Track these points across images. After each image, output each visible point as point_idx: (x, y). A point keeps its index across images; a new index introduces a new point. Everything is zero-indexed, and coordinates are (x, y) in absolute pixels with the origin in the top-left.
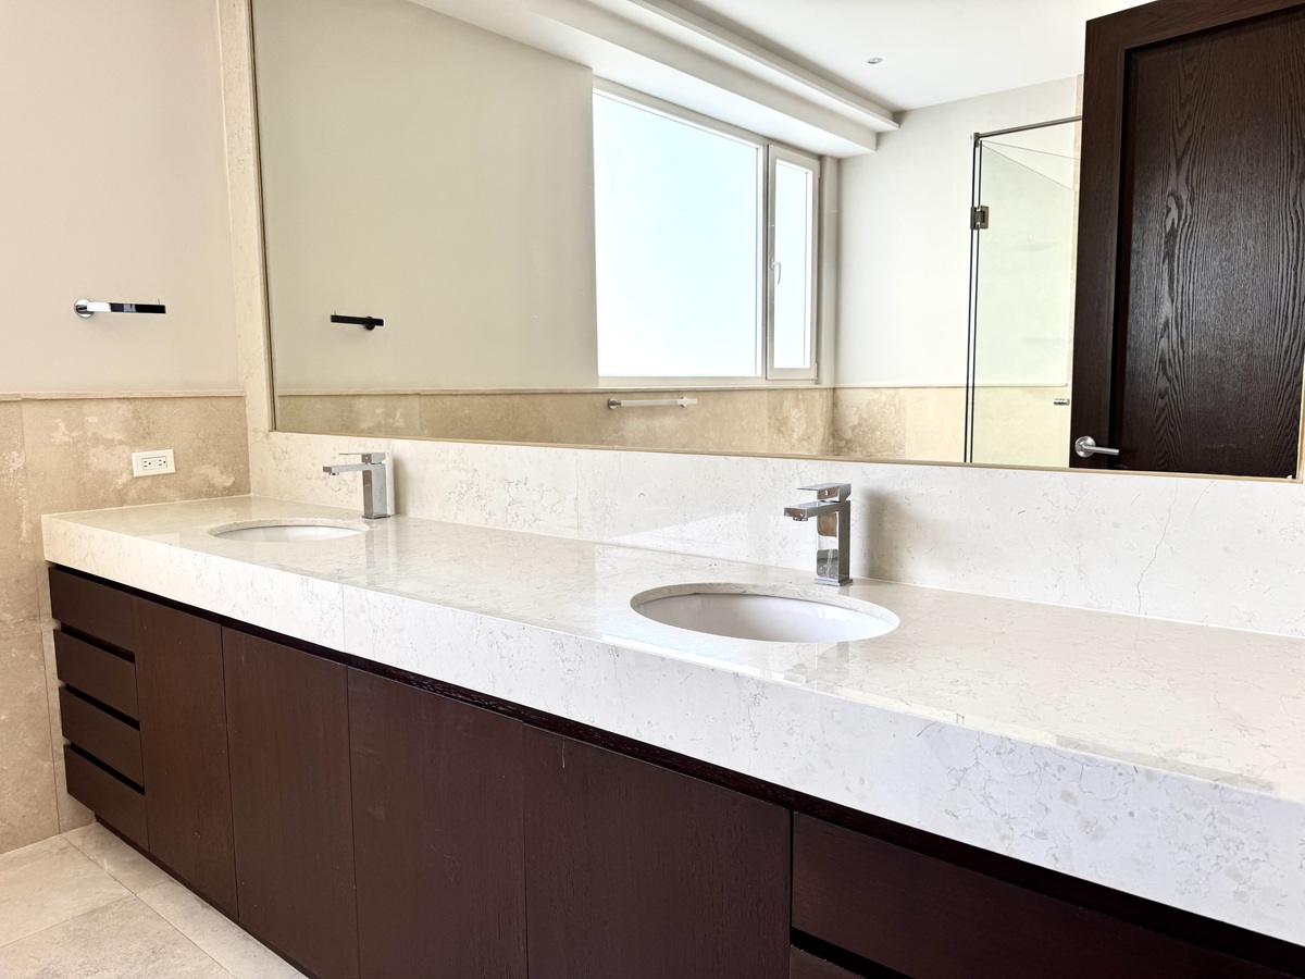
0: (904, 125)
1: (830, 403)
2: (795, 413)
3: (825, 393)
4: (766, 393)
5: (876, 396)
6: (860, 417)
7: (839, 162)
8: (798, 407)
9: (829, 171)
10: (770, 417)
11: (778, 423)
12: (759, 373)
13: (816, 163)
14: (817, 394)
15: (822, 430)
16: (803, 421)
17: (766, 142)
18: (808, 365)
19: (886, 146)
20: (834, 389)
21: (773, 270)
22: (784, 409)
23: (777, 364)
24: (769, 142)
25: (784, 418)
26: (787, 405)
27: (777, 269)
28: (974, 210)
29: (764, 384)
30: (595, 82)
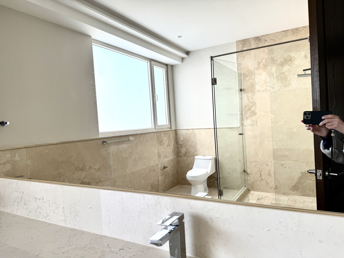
0: (189, 55)
1: (175, 134)
2: (165, 138)
3: (173, 131)
4: (156, 133)
5: (188, 132)
6: (184, 138)
7: (172, 66)
8: (166, 136)
9: (170, 69)
10: (157, 140)
11: (160, 142)
12: (153, 127)
13: (165, 67)
14: (171, 132)
15: (173, 142)
16: (167, 140)
17: (150, 60)
18: (167, 124)
19: (185, 61)
20: (176, 130)
21: (155, 97)
22: (161, 137)
23: (158, 125)
24: (151, 60)
25: (161, 140)
26: (162, 136)
27: (156, 97)
28: (212, 79)
29: (155, 131)
30: (93, 41)
